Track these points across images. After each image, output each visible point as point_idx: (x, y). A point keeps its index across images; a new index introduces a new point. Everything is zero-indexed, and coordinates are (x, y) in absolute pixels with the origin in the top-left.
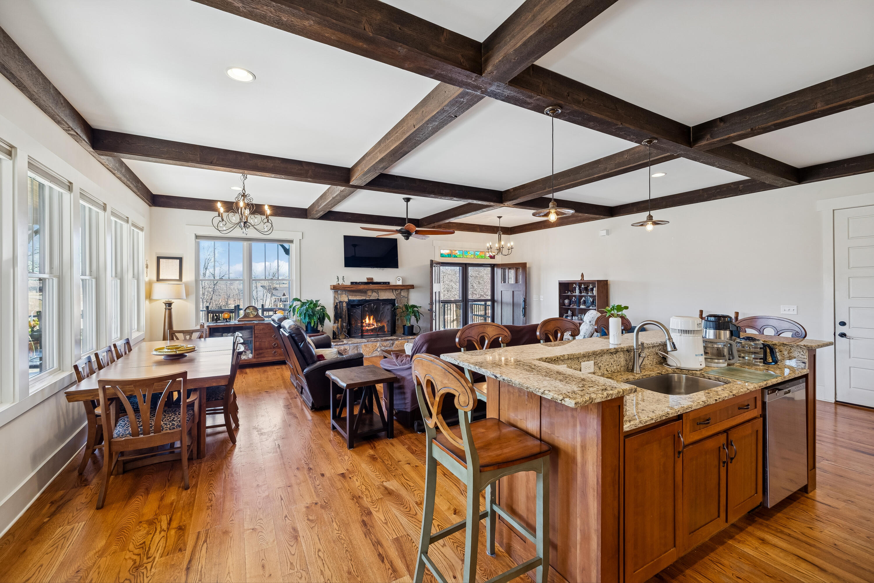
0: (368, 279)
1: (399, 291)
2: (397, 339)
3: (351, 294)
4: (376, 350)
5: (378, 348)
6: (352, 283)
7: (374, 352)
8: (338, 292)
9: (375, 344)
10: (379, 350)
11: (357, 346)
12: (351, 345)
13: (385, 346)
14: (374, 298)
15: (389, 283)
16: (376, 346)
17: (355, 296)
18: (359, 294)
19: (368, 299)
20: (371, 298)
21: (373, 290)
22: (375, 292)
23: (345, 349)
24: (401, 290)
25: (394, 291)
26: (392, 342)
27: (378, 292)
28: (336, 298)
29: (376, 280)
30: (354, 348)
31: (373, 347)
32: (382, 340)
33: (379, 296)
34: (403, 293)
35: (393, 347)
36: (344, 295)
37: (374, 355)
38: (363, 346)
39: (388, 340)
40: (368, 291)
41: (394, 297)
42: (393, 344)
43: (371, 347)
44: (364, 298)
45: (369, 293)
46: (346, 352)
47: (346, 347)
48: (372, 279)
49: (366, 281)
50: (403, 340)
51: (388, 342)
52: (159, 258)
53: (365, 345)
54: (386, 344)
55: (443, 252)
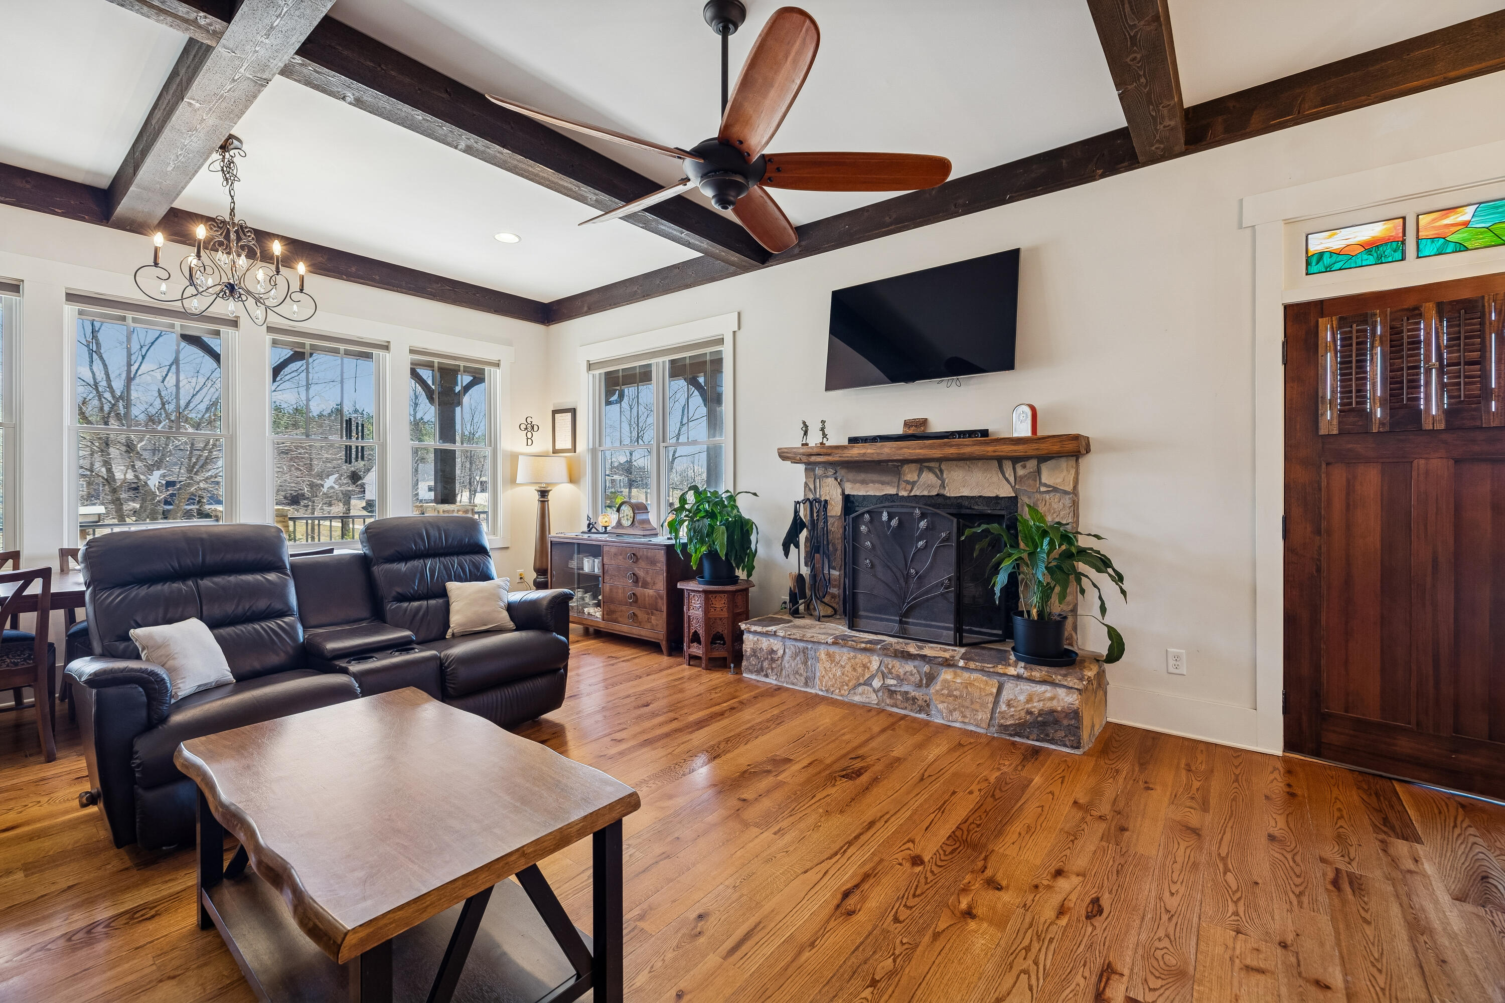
0: (907, 424)
1: (1032, 464)
2: (948, 663)
3: (851, 476)
4: (868, 683)
5: (872, 677)
6: (853, 440)
7: (860, 689)
8: (814, 470)
9: (862, 657)
10: (877, 683)
11: (804, 651)
12: (789, 643)
13: (898, 677)
14: (926, 493)
15: (985, 433)
16: (865, 667)
17: (864, 482)
18: (875, 477)
19: (905, 494)
20: (916, 492)
21: (922, 463)
22: (930, 469)
23: (773, 652)
24: (1043, 459)
25: (1008, 466)
26: (926, 668)
27: (941, 471)
28: (810, 489)
29: (938, 425)
30: (797, 655)
31: (854, 669)
32: (886, 651)
33: (943, 486)
34: (1051, 475)
35: (932, 690)
36: (831, 481)
37: (857, 699)
38: (823, 656)
39: (907, 656)
40: (906, 468)
41: (1005, 491)
42: (931, 678)
43: (848, 668)
44: (892, 491)
45: (910, 474)
46: (773, 660)
47: (776, 644)
48: (924, 422)
49: (899, 430)
50: (975, 676)
51: (909, 666)
52: (554, 412)
53: (828, 654)
54: (902, 671)
55: (1317, 244)
